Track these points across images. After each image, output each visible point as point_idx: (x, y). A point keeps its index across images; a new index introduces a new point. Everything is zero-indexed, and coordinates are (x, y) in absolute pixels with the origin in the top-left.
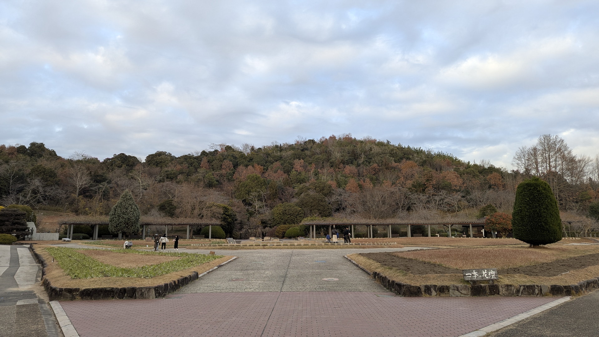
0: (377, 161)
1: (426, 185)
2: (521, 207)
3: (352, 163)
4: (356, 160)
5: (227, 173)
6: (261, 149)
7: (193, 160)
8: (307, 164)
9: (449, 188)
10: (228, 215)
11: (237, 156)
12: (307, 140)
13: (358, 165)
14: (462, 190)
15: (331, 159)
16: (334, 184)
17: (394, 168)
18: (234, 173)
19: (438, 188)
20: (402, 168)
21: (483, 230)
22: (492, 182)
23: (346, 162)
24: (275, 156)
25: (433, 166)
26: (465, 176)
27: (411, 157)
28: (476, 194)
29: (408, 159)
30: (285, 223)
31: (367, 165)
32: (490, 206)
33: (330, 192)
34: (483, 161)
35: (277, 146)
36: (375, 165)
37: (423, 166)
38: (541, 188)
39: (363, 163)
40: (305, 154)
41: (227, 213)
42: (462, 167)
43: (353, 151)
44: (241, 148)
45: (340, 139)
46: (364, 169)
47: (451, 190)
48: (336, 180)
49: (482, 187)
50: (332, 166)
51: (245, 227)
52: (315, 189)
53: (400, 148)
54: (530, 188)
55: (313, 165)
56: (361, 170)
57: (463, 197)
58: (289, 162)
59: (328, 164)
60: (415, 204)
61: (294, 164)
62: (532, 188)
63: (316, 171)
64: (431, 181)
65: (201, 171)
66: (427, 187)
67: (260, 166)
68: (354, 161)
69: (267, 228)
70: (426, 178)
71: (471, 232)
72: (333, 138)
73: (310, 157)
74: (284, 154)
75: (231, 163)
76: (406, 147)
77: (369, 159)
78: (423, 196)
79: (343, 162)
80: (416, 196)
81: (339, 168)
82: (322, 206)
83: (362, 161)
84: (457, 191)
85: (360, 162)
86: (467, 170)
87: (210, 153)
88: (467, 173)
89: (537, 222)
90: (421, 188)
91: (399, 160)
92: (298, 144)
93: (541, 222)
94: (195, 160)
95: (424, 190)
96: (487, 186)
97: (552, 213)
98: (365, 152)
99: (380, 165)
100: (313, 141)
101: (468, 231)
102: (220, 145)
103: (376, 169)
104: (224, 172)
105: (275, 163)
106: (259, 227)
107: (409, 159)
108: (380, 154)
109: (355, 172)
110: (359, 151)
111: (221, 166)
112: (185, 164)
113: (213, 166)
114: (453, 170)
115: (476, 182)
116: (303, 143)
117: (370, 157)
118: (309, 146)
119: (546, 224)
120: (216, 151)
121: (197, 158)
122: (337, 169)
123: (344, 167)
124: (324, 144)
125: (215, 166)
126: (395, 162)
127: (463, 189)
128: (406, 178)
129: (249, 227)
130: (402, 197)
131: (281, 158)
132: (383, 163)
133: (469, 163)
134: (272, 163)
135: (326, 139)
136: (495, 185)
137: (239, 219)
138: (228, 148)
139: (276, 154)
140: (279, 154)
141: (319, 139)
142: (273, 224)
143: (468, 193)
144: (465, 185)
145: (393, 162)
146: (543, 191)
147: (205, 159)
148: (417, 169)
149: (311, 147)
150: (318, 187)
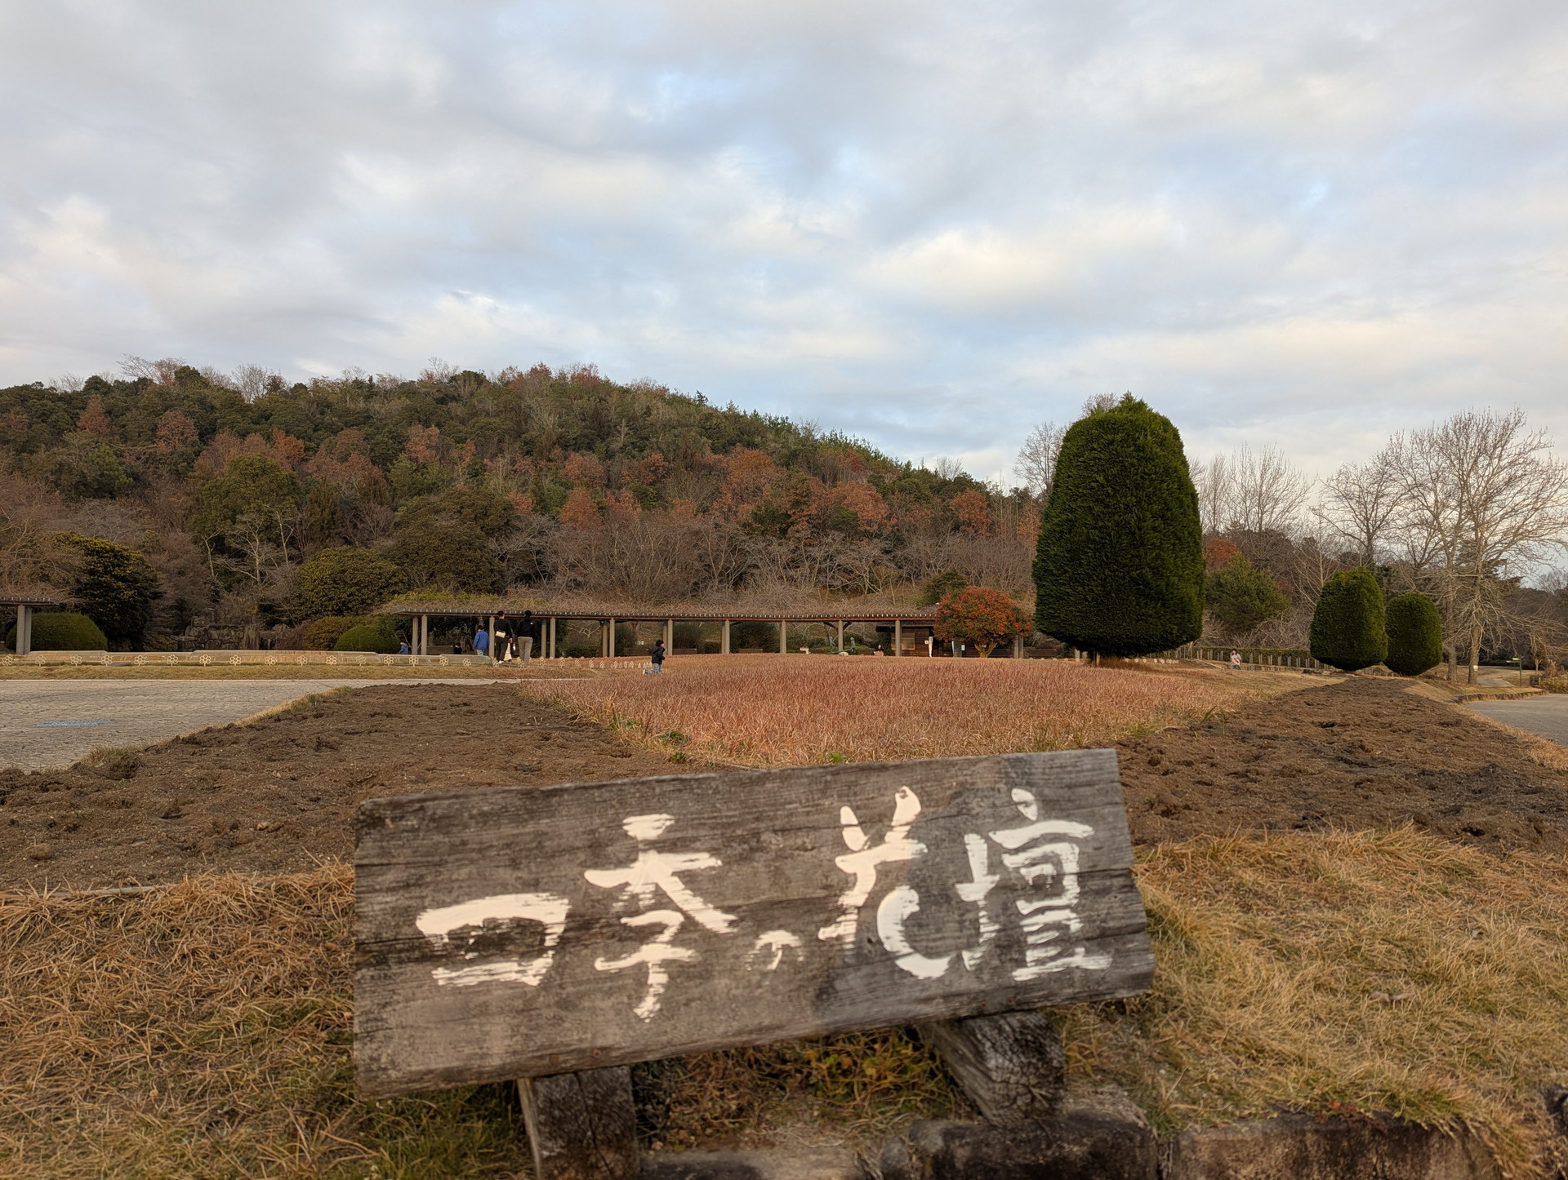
0: (664, 447)
1: (790, 516)
2: (1072, 511)
3: (590, 447)
4: (603, 440)
5: (172, 453)
6: (304, 387)
7: (50, 403)
8: (450, 440)
9: (851, 528)
10: (124, 579)
11: (216, 403)
12: (459, 372)
13: (609, 455)
14: (885, 535)
15: (528, 430)
16: (523, 501)
17: (710, 468)
18: (197, 454)
19: (821, 526)
20: (730, 469)
21: (931, 638)
22: (963, 516)
23: (573, 442)
24: (347, 412)
25: (814, 468)
26: (895, 499)
27: (758, 439)
28: (920, 546)
29: (750, 445)
30: (339, 612)
31: (633, 457)
32: (952, 576)
33: (507, 524)
34: (944, 464)
35: (358, 384)
36: (657, 456)
37: (787, 465)
38: (1149, 437)
39: (623, 449)
40: (449, 413)
41: (117, 572)
42: (889, 475)
43: (596, 414)
44: (234, 380)
45: (563, 376)
46: (622, 467)
47: (856, 533)
48: (534, 491)
49: (936, 530)
50: (528, 453)
51: (197, 620)
52: (459, 512)
53: (733, 417)
54: (1110, 437)
55: (470, 446)
56: (615, 469)
57: (887, 552)
58: (390, 432)
59: (517, 445)
60: (756, 567)
61: (408, 439)
62: (1118, 437)
63: (475, 464)
64: (804, 507)
65: (75, 441)
66: (792, 523)
67: (292, 438)
68: (598, 443)
69: (278, 628)
70: (792, 498)
71: (897, 646)
72: (541, 373)
73: (463, 422)
74: (376, 405)
75: (190, 421)
76: (749, 413)
77: (642, 438)
78: (780, 545)
79: (565, 444)
80: (761, 545)
81: (549, 460)
82: (470, 561)
83: (620, 445)
84: (869, 536)
85: (616, 446)
86: (903, 482)
87: (120, 385)
88: (902, 490)
89: (1125, 565)
90: (776, 523)
91: (725, 448)
92: (429, 382)
93: (1139, 567)
94: (60, 404)
95: (784, 532)
96: (949, 525)
97: (1180, 534)
98: (632, 419)
99: (671, 456)
100: (477, 379)
101: (889, 642)
102: (160, 365)
103: (657, 468)
104: (162, 447)
105: (346, 431)
106: (248, 621)
107: (756, 446)
108: (674, 428)
109: (597, 475)
110: (613, 416)
111: (154, 429)
112: (18, 413)
113: (124, 426)
114: (865, 481)
115: (923, 513)
116: (446, 381)
117: (644, 433)
118: (464, 391)
119: (1157, 573)
120: (144, 382)
121: (68, 399)
122: (543, 463)
123: (566, 458)
124: (510, 386)
125: (131, 427)
126: (714, 450)
127: (886, 532)
128: (740, 498)
129: (216, 621)
130: (724, 546)
131: (367, 418)
132: (680, 453)
133: (909, 464)
134: (335, 433)
135: (520, 375)
136: (969, 525)
137: (170, 593)
138: (187, 375)
139: (353, 406)
140: (362, 405)
141: (498, 373)
142: (298, 614)
143: (899, 541)
144: (893, 521)
145: (708, 452)
146: (1155, 450)
147: (96, 403)
148: (773, 474)
149: (472, 394)
150: (469, 507)
